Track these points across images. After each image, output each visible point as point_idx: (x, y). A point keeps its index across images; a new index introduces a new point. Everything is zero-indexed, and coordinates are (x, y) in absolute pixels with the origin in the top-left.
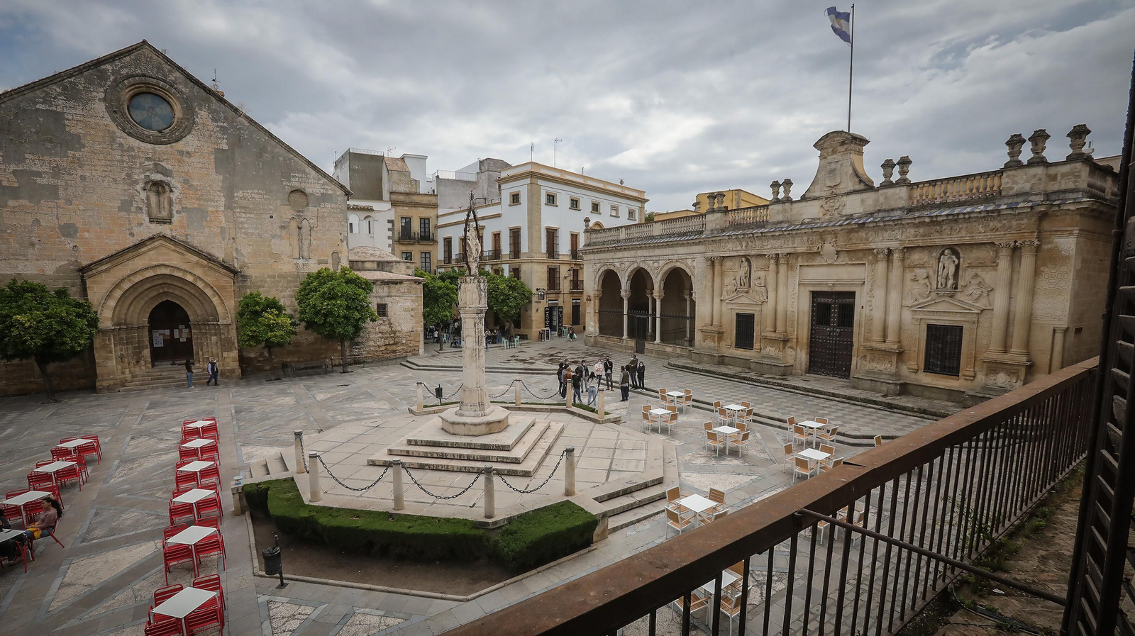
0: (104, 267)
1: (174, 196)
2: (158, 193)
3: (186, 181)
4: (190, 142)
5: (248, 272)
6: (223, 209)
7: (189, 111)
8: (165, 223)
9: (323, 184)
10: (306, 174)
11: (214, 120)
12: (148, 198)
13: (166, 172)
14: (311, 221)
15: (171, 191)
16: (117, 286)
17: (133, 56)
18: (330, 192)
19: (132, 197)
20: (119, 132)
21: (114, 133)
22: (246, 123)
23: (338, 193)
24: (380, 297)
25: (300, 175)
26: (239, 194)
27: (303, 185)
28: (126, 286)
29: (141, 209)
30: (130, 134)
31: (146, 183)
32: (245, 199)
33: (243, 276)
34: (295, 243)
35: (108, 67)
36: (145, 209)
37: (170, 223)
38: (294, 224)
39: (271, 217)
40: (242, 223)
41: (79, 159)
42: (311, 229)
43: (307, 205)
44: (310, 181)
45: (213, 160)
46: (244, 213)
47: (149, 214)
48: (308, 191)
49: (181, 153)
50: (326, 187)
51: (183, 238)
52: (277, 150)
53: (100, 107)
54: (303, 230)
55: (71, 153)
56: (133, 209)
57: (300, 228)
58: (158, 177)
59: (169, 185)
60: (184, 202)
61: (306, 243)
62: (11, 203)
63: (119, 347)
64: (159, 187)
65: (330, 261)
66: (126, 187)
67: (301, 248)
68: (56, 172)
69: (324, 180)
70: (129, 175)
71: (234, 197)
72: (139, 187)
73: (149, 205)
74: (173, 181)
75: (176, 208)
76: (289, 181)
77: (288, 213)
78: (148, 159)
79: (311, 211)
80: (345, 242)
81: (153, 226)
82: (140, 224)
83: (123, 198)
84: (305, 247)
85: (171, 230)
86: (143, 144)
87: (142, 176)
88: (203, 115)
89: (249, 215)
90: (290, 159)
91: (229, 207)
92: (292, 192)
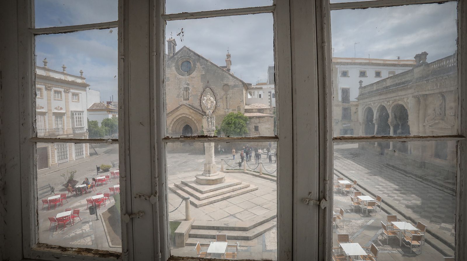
0: (170, 115)
1: (190, 91)
2: (186, 91)
3: (192, 86)
4: (194, 74)
7: (195, 64)
8: (187, 100)
9: (235, 81)
10: (229, 78)
11: (201, 65)
13: (188, 85)
14: (230, 95)
15: (189, 90)
16: (173, 120)
17: (181, 52)
18: (237, 84)
19: (180, 93)
20: (178, 75)
21: (176, 75)
22: (210, 64)
23: (240, 84)
24: (255, 123)
25: (227, 79)
27: (228, 83)
28: (175, 120)
29: (181, 96)
30: (180, 75)
31: (183, 88)
34: (225, 104)
35: (176, 56)
36: (182, 96)
37: (189, 100)
38: (225, 97)
39: (217, 95)
41: (168, 84)
42: (230, 98)
43: (229, 90)
44: (230, 81)
45: (200, 78)
47: (184, 97)
48: (230, 84)
49: (192, 77)
51: (191, 105)
52: (219, 71)
53: (174, 68)
54: (227, 99)
56: (180, 97)
57: (226, 98)
58: (186, 86)
59: (188, 88)
60: (192, 93)
61: (228, 103)
64: (186, 89)
65: (237, 109)
66: (178, 90)
67: (227, 105)
69: (235, 80)
70: (179, 87)
72: (181, 90)
73: (184, 95)
74: (190, 87)
75: (190, 95)
76: (223, 82)
77: (222, 93)
78: (184, 81)
79: (230, 92)
80: (242, 102)
81: (184, 101)
82: (181, 101)
83: (177, 94)
84: (228, 105)
85: (189, 102)
86: (183, 77)
87: (182, 86)
88: (198, 64)
90: (223, 74)
92: (224, 85)
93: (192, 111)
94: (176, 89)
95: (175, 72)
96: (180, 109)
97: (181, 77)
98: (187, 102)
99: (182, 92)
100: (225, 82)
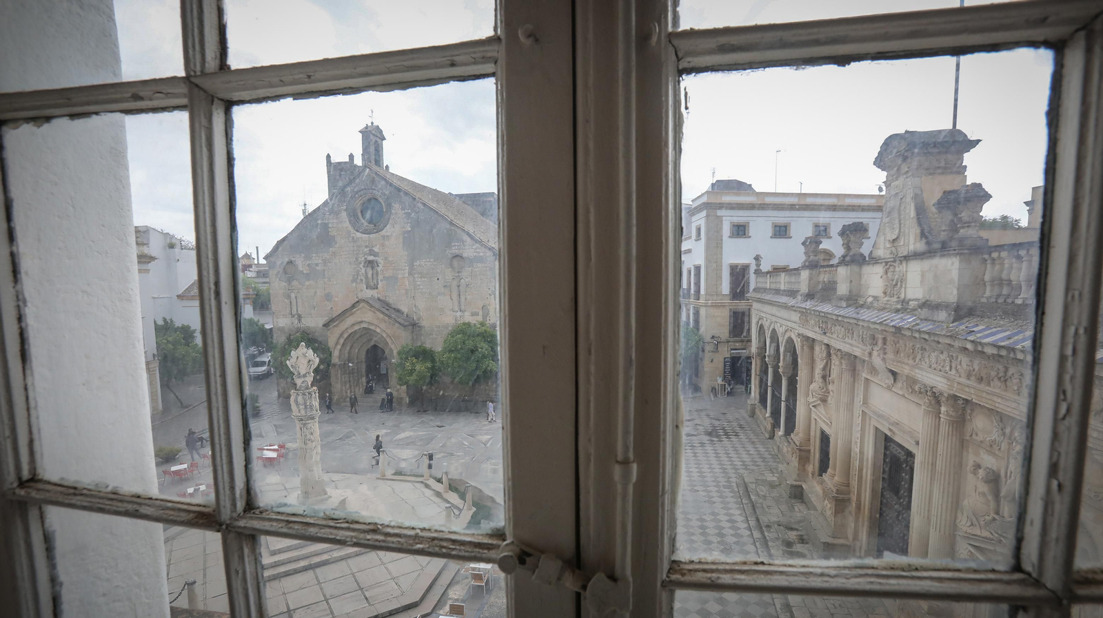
0: (335, 324)
1: (379, 269)
2: (372, 269)
3: (386, 259)
4: (388, 230)
5: (424, 323)
6: (407, 275)
7: (389, 206)
8: (374, 289)
9: (476, 249)
10: (463, 242)
11: (403, 209)
12: (366, 273)
13: (376, 255)
14: (467, 280)
15: (378, 266)
17: (360, 178)
18: (481, 254)
19: (358, 272)
20: (353, 230)
21: (350, 231)
22: (422, 207)
23: (487, 255)
25: (459, 244)
26: (418, 263)
27: (461, 251)
29: (362, 280)
30: (358, 231)
31: (365, 262)
32: (421, 266)
33: (419, 327)
34: (456, 299)
35: (348, 189)
36: (364, 280)
37: (377, 288)
38: (455, 283)
39: (438, 279)
40: (419, 285)
41: (334, 251)
42: (467, 285)
43: (464, 267)
44: (466, 247)
45: (402, 240)
46: (421, 278)
47: (367, 283)
48: (465, 255)
49: (383, 237)
50: (478, 250)
51: (384, 299)
52: (441, 226)
53: (344, 215)
54: (461, 288)
55: (331, 249)
56: (358, 281)
57: (459, 286)
58: (371, 258)
59: (376, 262)
60: (385, 272)
61: (463, 298)
62: (307, 283)
63: (343, 377)
64: (371, 264)
65: (481, 313)
66: (355, 267)
67: (459, 302)
68: (325, 262)
69: (476, 245)
70: (357, 259)
71: (414, 266)
72: (361, 266)
73: (367, 277)
74: (380, 260)
75: (380, 277)
76: (451, 249)
77: (449, 274)
78: (366, 247)
79: (467, 272)
80: (493, 296)
81: (368, 291)
82: (361, 291)
83: (353, 274)
84: (462, 301)
85: (378, 293)
86: (364, 235)
87: (363, 259)
88: (396, 207)
89: (423, 279)
90: (451, 230)
91: (410, 274)
92: (453, 257)
93: (381, 316)
94: (350, 263)
95: (347, 224)
96: (357, 310)
97: (359, 235)
98: (374, 293)
99: (363, 270)
100: (455, 251)
